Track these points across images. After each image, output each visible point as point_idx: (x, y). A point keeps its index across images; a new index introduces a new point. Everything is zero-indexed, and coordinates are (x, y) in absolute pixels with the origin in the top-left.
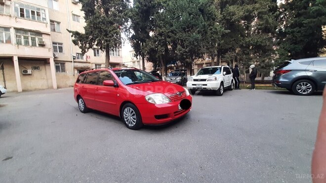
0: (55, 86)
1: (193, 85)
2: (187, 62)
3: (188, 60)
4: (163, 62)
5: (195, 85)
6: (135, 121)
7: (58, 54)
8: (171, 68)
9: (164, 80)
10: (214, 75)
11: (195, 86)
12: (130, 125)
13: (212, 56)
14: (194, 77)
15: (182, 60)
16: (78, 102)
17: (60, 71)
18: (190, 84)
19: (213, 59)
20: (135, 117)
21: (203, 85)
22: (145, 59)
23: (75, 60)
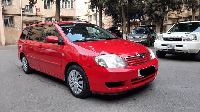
0: (3, 43)
1: (163, 45)
2: (156, 15)
3: (158, 12)
4: (126, 16)
5: (166, 45)
6: (82, 87)
7: (6, 7)
8: (136, 23)
9: (125, 38)
10: (193, 33)
11: (165, 47)
12: (75, 92)
13: (192, 7)
14: (165, 35)
15: (150, 12)
16: (22, 61)
17: (8, 26)
18: (158, 44)
19: (194, 11)
20: (81, 82)
21: (177, 46)
22: (103, 11)
23: (24, 14)
